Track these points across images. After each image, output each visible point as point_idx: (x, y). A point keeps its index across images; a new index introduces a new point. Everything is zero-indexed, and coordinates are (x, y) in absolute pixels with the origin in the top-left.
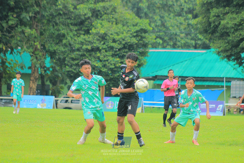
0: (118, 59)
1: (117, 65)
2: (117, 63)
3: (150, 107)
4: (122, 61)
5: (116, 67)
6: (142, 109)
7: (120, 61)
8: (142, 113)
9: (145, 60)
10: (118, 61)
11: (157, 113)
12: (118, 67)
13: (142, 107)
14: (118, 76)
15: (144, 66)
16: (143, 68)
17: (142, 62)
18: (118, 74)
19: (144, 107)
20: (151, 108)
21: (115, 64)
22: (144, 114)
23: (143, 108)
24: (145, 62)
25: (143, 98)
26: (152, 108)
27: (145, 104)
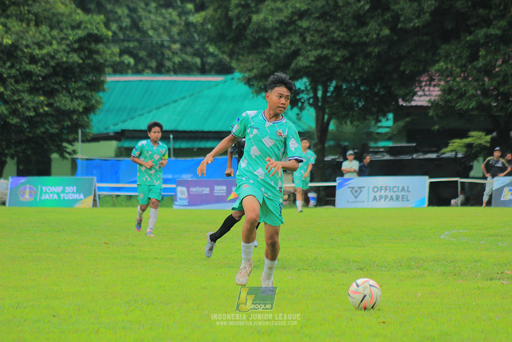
0: (42, 98)
1: (41, 110)
2: (40, 106)
3: (111, 195)
4: (52, 101)
5: (38, 114)
6: (95, 200)
7: (46, 102)
8: (95, 209)
9: (98, 98)
10: (42, 101)
11: (127, 206)
12: (42, 114)
13: (95, 196)
14: (44, 132)
15: (98, 112)
16: (94, 114)
17: (94, 101)
18: (42, 130)
19: (99, 195)
20: (113, 197)
21: (35, 109)
22: (98, 210)
23: (97, 198)
24: (98, 102)
25: (95, 178)
26: (115, 198)
27: (100, 189)
